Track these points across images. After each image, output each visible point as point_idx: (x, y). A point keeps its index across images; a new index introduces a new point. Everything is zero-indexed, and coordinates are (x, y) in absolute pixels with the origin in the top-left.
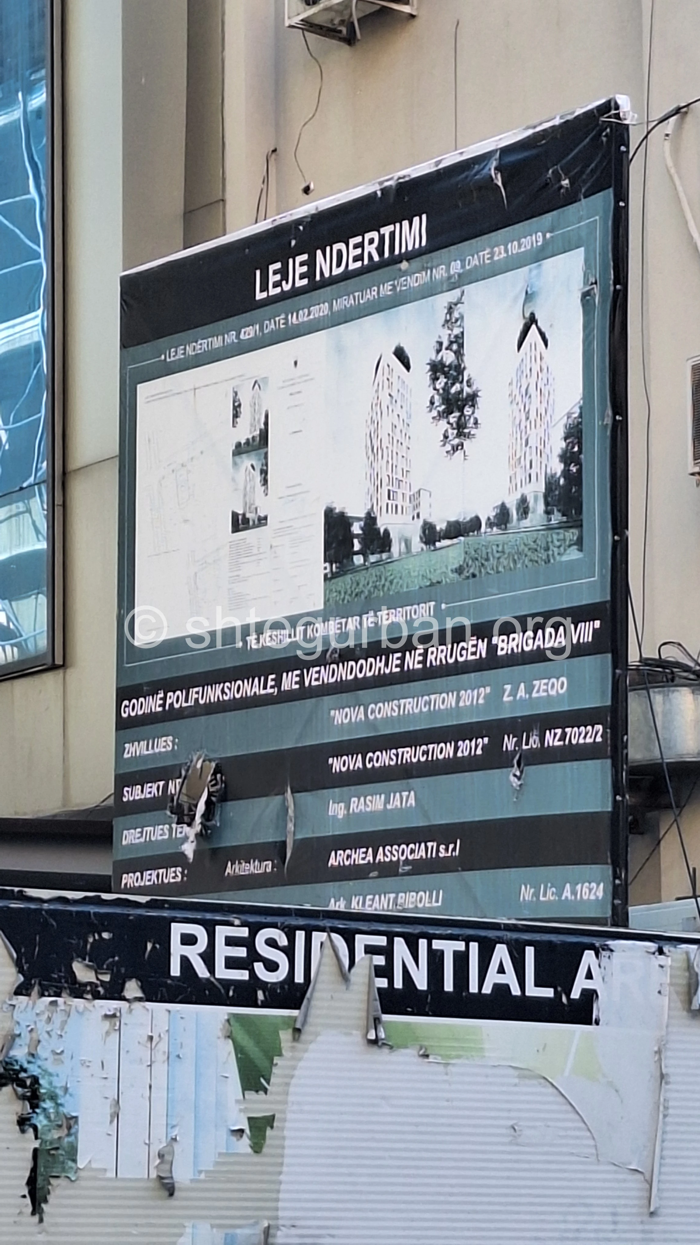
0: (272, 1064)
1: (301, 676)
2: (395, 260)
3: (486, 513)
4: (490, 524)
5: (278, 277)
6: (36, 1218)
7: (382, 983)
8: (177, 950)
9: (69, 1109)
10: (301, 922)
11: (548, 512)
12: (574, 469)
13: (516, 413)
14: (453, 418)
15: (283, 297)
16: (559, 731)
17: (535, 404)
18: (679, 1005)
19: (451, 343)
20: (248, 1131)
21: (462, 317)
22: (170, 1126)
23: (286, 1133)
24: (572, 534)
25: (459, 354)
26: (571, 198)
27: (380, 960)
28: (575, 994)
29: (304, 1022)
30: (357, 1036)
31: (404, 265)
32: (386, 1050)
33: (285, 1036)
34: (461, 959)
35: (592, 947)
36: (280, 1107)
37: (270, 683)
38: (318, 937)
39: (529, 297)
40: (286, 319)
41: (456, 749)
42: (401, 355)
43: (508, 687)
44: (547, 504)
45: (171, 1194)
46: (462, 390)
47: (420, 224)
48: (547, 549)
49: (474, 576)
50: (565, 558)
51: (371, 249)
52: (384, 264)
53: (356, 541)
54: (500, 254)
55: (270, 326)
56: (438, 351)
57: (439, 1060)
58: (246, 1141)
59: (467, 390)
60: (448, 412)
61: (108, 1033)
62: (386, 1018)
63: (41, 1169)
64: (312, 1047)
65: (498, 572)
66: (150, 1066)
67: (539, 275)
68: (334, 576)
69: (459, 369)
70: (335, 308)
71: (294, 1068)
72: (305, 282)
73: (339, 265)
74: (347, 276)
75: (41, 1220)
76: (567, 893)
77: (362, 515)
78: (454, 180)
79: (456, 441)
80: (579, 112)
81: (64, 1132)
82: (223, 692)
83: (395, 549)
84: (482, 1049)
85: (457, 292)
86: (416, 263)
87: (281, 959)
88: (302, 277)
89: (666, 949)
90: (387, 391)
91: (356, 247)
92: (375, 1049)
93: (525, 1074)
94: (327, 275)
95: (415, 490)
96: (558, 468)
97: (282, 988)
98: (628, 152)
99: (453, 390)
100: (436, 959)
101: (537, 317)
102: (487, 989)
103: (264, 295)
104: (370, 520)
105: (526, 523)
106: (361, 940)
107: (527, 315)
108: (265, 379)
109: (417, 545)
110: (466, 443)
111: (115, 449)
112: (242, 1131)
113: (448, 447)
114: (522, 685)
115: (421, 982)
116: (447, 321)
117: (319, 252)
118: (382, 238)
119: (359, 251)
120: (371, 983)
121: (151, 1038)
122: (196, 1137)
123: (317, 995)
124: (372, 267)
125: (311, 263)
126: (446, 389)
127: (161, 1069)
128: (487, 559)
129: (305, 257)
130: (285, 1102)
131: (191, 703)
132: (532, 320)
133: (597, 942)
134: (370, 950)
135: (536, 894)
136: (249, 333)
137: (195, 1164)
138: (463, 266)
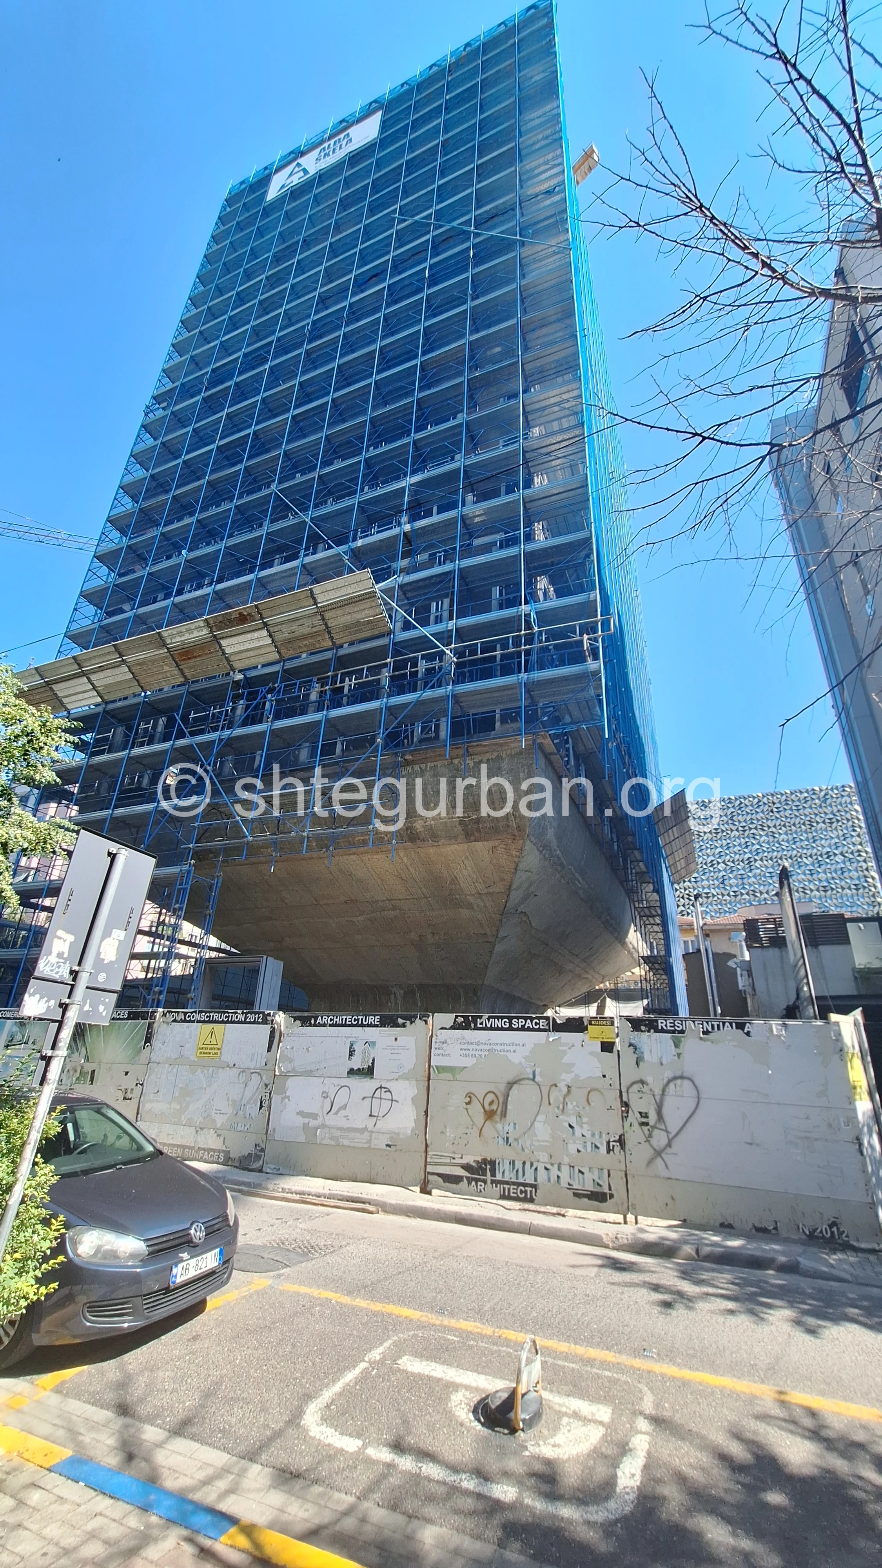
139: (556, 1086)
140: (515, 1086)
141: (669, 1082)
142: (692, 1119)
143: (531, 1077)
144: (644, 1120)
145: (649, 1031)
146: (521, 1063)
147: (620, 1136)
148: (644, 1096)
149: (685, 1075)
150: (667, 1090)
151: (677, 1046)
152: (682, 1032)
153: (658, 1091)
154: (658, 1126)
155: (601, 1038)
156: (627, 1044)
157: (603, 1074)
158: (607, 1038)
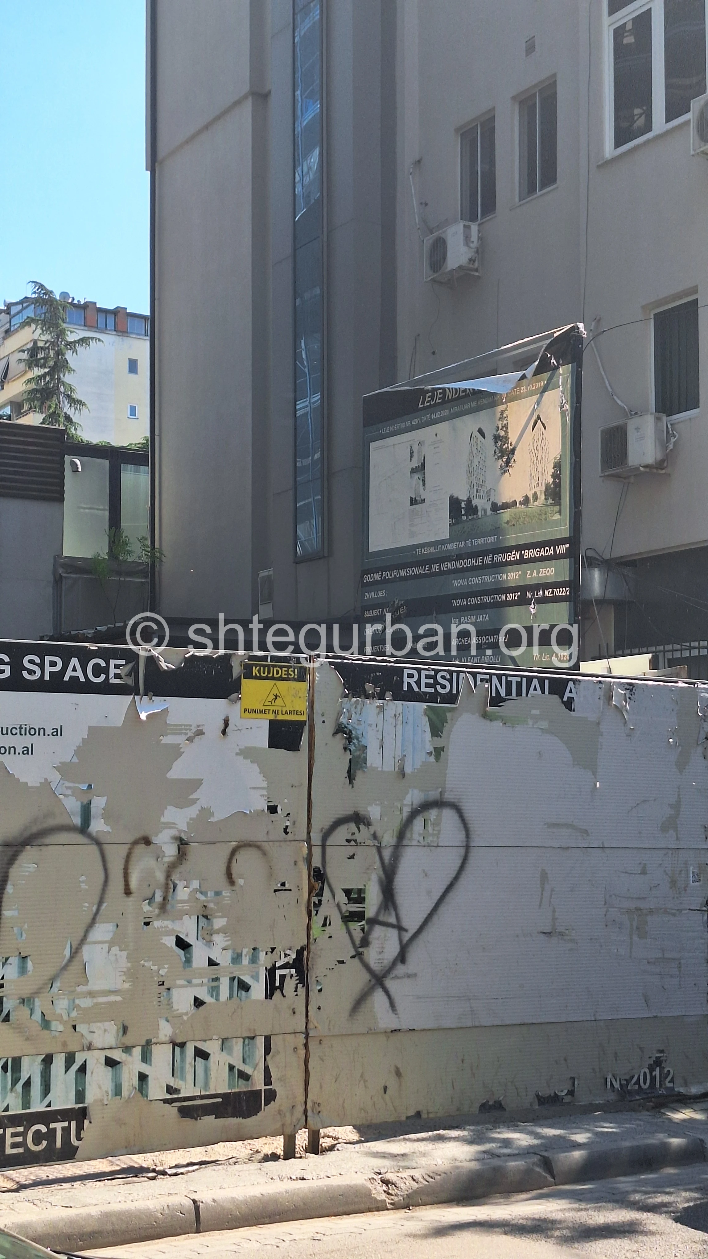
0: (443, 726)
1: (440, 566)
3: (519, 499)
4: (521, 503)
5: (429, 399)
6: (351, 785)
7: (487, 694)
8: (406, 680)
9: (363, 743)
10: (456, 669)
11: (546, 499)
12: (557, 481)
13: (532, 458)
14: (504, 459)
15: (430, 407)
16: (551, 590)
17: (540, 454)
18: (607, 704)
19: (502, 427)
20: (434, 753)
21: (506, 417)
22: (403, 750)
23: (449, 754)
24: (556, 508)
25: (506, 432)
26: (556, 368)
27: (487, 685)
28: (565, 699)
29: (456, 710)
30: (479, 715)
32: (489, 721)
33: (449, 715)
34: (519, 685)
35: (572, 680)
36: (446, 743)
37: (427, 569)
38: (462, 675)
40: (431, 416)
41: (507, 597)
42: (481, 432)
43: (529, 572)
44: (545, 495)
45: (404, 777)
46: (508, 447)
48: (546, 514)
49: (514, 525)
50: (553, 518)
53: (463, 510)
54: (524, 390)
55: (425, 419)
56: (497, 431)
57: (510, 725)
58: (433, 757)
59: (510, 447)
60: (502, 457)
61: (379, 713)
62: (489, 708)
63: (352, 767)
64: (458, 719)
65: (524, 524)
66: (395, 726)
67: (541, 399)
68: (453, 524)
69: (506, 438)
70: (452, 412)
71: (451, 727)
72: (441, 401)
75: (353, 787)
77: (465, 499)
79: (506, 468)
81: (361, 752)
82: (407, 572)
83: (480, 514)
85: (505, 406)
87: (447, 684)
88: (440, 399)
89: (602, 681)
90: (475, 447)
92: (485, 720)
93: (544, 731)
95: (488, 489)
96: (550, 480)
97: (447, 696)
98: (582, 347)
99: (504, 447)
100: (509, 684)
101: (540, 417)
103: (423, 406)
104: (469, 501)
105: (536, 503)
106: (479, 677)
107: (536, 416)
108: (423, 441)
109: (489, 512)
110: (510, 469)
112: (431, 753)
113: (502, 471)
114: (535, 571)
115: (504, 694)
116: (500, 418)
121: (395, 716)
122: (413, 755)
123: (461, 698)
126: (501, 447)
127: (399, 727)
128: (520, 518)
130: (449, 741)
131: (393, 576)
132: (538, 418)
133: (574, 678)
134: (483, 680)
136: (416, 422)
137: (413, 765)
139: (147, 841)
140: (29, 853)
141: (414, 814)
142: (451, 895)
143: (77, 821)
144: (354, 908)
145: (382, 697)
146: (47, 783)
147: (300, 953)
148: (359, 851)
149: (449, 796)
150: (408, 835)
151: (436, 731)
152: (451, 698)
153: (388, 839)
154: (381, 918)
155: (271, 712)
156: (330, 727)
157: (270, 804)
158: (286, 713)
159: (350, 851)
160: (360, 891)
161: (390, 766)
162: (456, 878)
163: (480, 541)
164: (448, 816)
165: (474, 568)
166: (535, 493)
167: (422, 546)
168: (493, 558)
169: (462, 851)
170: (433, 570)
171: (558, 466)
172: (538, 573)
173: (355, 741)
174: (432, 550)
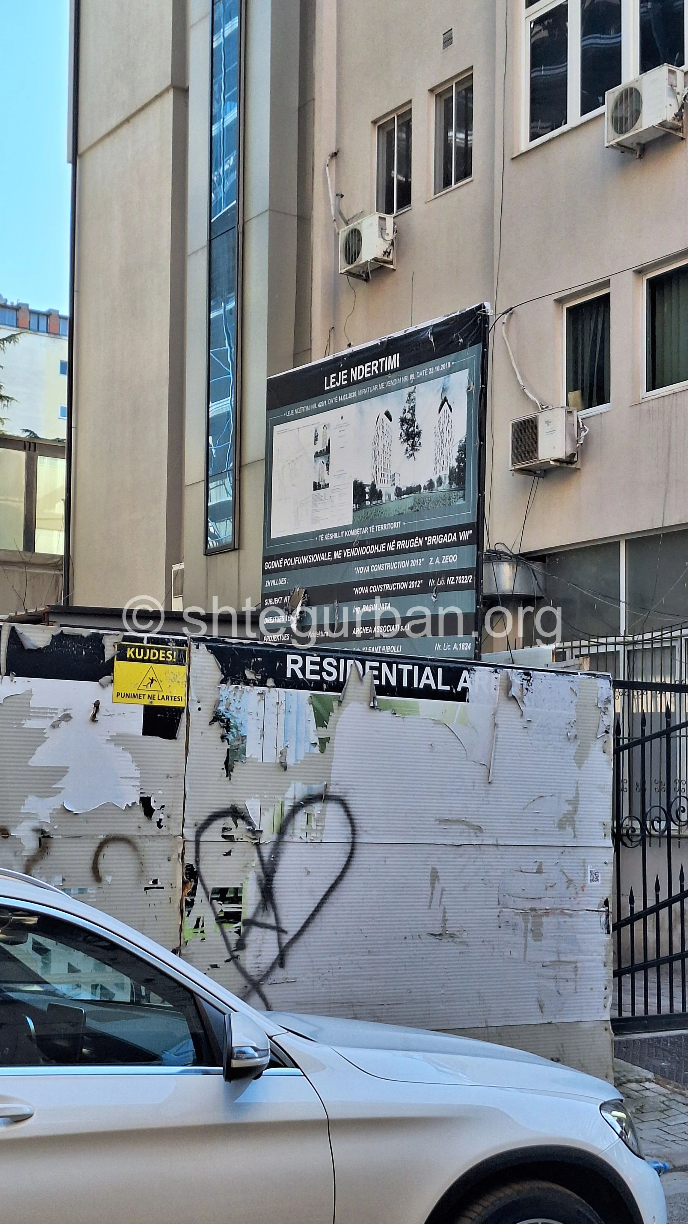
0: (329, 715)
1: (342, 553)
2: (385, 373)
3: (424, 483)
4: (425, 488)
5: (334, 380)
6: (228, 777)
7: (377, 682)
8: (289, 666)
9: (242, 733)
10: (343, 655)
11: (450, 484)
12: (462, 464)
13: (438, 441)
14: (410, 442)
15: (337, 388)
16: (453, 578)
17: (445, 437)
18: (503, 694)
19: (410, 409)
20: (318, 744)
21: (415, 399)
22: (285, 741)
23: (335, 745)
24: (461, 493)
25: (413, 415)
26: (463, 347)
27: (376, 673)
28: (459, 689)
29: (343, 699)
30: (365, 705)
31: (389, 376)
32: (378, 711)
33: (335, 704)
34: (411, 673)
35: (467, 669)
36: (332, 734)
37: (329, 556)
38: (350, 662)
39: (444, 390)
40: (338, 398)
41: (409, 585)
42: (388, 414)
43: (432, 559)
44: (450, 480)
45: (285, 770)
46: (414, 430)
47: (396, 357)
48: (450, 499)
49: (418, 510)
50: (457, 503)
51: (375, 368)
52: (380, 375)
53: (367, 495)
54: (431, 371)
55: (331, 401)
56: (404, 413)
57: (400, 715)
58: (317, 748)
59: (416, 430)
60: (408, 440)
61: (259, 700)
62: (378, 697)
63: (230, 757)
64: (346, 709)
65: (428, 509)
66: (277, 715)
67: (448, 381)
68: (357, 510)
69: (413, 421)
70: (359, 394)
71: (339, 717)
72: (346, 382)
73: (360, 375)
74: (364, 380)
75: (230, 779)
76: (455, 647)
77: (370, 484)
78: (412, 339)
79: (411, 452)
80: (468, 309)
81: (240, 742)
82: (308, 559)
83: (384, 499)
84: (418, 712)
85: (413, 387)
86: (394, 375)
87: (334, 671)
88: (344, 380)
89: (498, 671)
90: (381, 430)
91: (368, 367)
92: (373, 710)
93: (437, 722)
94: (355, 379)
95: (393, 473)
96: (455, 464)
97: (334, 684)
98: (488, 327)
99: (410, 430)
100: (400, 673)
101: (447, 399)
102: (421, 686)
103: (328, 388)
104: (373, 486)
105: (441, 488)
106: (368, 664)
107: (443, 398)
108: (329, 424)
109: (393, 497)
110: (416, 453)
111: (264, 456)
112: (316, 743)
113: (408, 455)
114: (438, 558)
115: (393, 683)
116: (408, 400)
117: (352, 369)
118: (379, 363)
119: (369, 369)
120: (372, 682)
121: (278, 703)
122: (296, 746)
123: (349, 686)
124: (375, 376)
125: (349, 374)
126: (407, 430)
128: (424, 504)
129: (346, 371)
130: (335, 732)
131: (295, 563)
132: (445, 400)
133: (469, 667)
134: (372, 668)
135: (442, 647)
136: (321, 404)
137: (296, 757)
138: (415, 376)
139: (4, 833)
141: (296, 808)
142: (334, 894)
144: (229, 908)
145: (263, 684)
148: (236, 847)
149: (334, 790)
150: (290, 829)
151: (321, 720)
152: (337, 686)
153: (268, 835)
154: (259, 919)
155: (146, 697)
156: (208, 715)
157: (142, 796)
158: (163, 698)
159: (227, 846)
160: (237, 890)
161: (271, 758)
162: (340, 877)
163: (383, 527)
164: (333, 810)
165: (376, 555)
166: (440, 478)
167: (325, 532)
168: (396, 544)
169: (348, 848)
170: (335, 556)
171: (463, 449)
172: (441, 560)
173: (234, 730)
174: (335, 536)
